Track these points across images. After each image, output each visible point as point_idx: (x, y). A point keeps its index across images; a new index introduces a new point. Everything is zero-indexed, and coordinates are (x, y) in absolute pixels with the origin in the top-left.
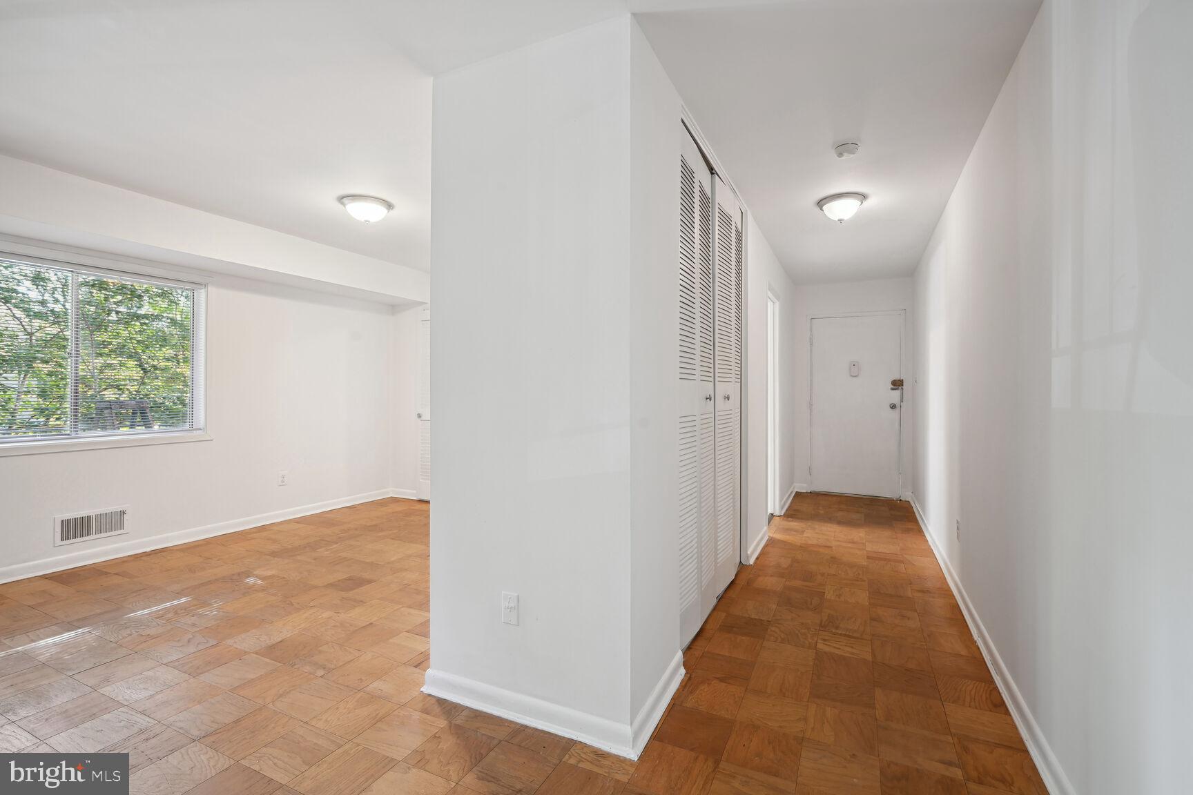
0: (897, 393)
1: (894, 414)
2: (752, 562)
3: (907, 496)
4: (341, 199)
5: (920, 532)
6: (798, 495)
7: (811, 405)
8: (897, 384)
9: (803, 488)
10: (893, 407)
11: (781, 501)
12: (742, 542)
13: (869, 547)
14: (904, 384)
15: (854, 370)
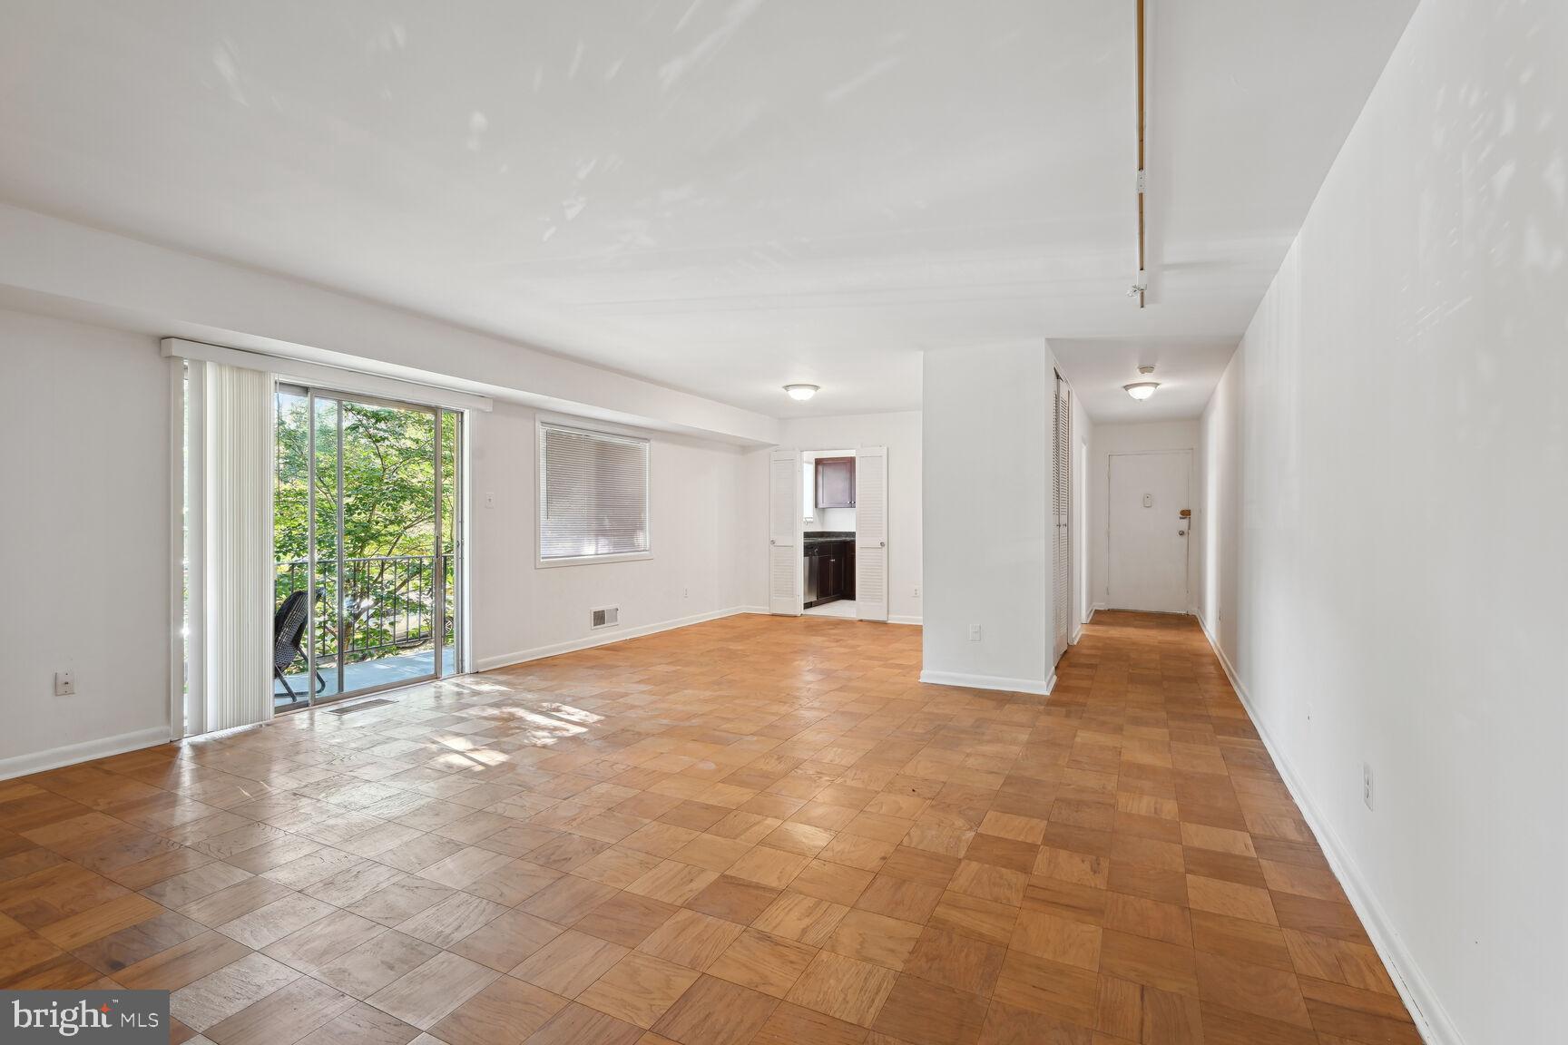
0: (1185, 522)
1: (1184, 539)
2: (1075, 643)
3: (1193, 611)
4: (787, 387)
5: (1201, 631)
6: (1097, 612)
7: (1109, 533)
8: (1186, 514)
9: (1102, 606)
10: (1182, 534)
11: (1087, 611)
12: (1069, 630)
13: (1160, 638)
14: (1192, 513)
15: (1148, 501)
